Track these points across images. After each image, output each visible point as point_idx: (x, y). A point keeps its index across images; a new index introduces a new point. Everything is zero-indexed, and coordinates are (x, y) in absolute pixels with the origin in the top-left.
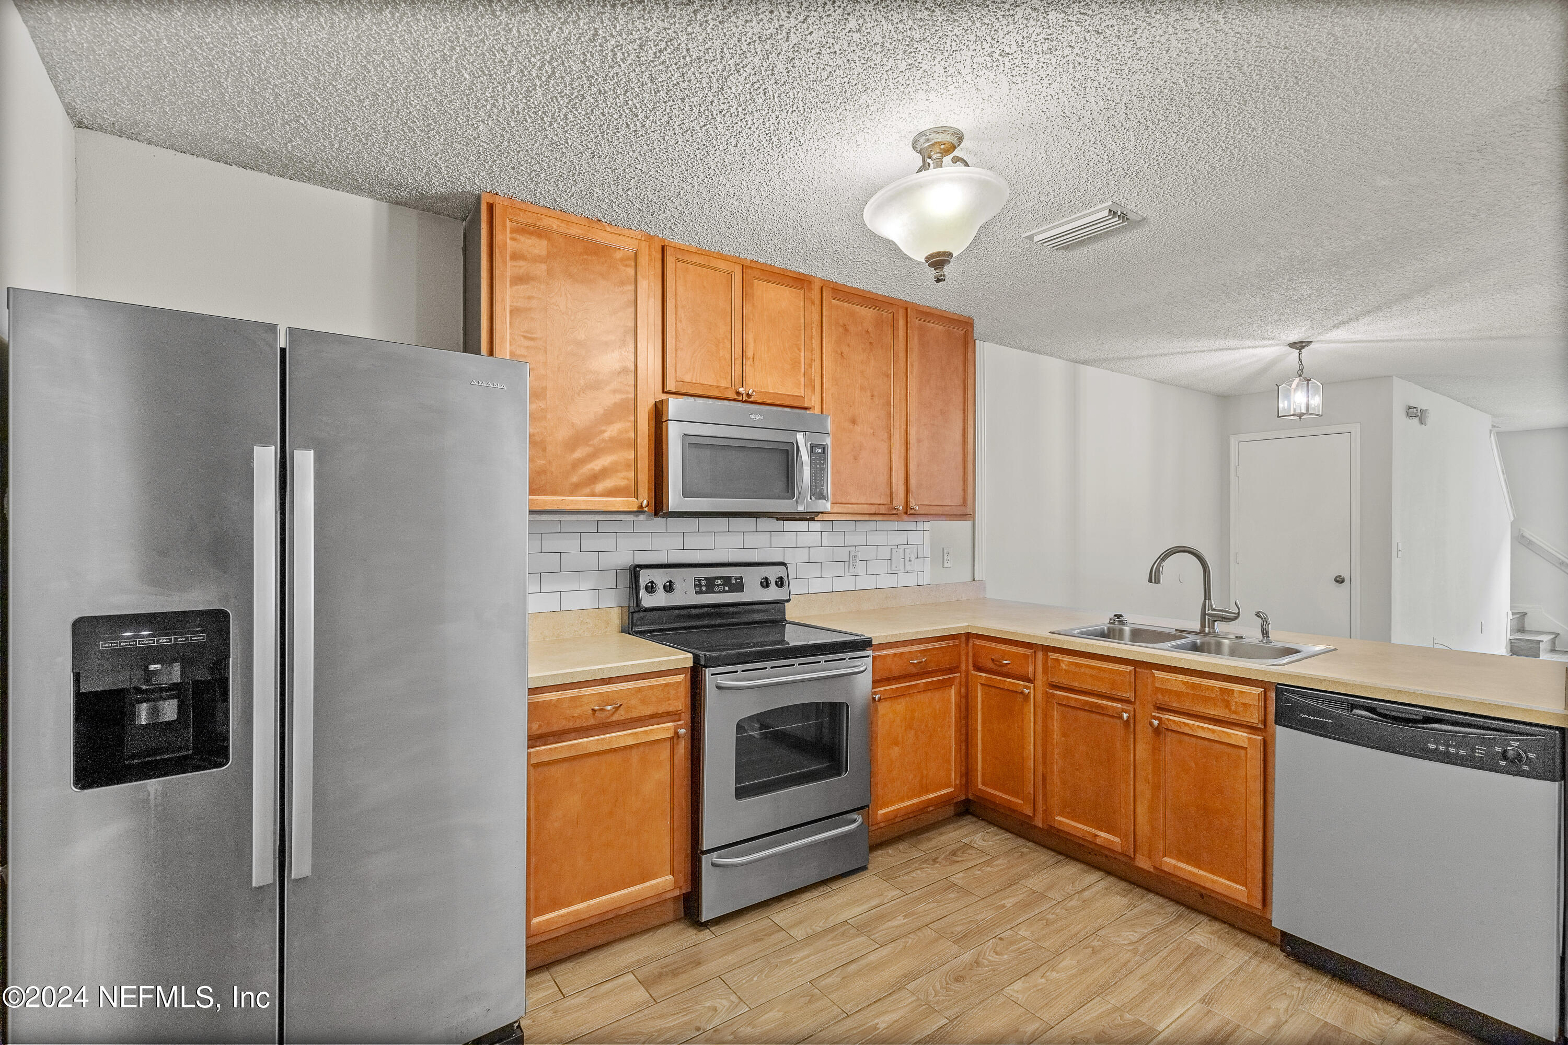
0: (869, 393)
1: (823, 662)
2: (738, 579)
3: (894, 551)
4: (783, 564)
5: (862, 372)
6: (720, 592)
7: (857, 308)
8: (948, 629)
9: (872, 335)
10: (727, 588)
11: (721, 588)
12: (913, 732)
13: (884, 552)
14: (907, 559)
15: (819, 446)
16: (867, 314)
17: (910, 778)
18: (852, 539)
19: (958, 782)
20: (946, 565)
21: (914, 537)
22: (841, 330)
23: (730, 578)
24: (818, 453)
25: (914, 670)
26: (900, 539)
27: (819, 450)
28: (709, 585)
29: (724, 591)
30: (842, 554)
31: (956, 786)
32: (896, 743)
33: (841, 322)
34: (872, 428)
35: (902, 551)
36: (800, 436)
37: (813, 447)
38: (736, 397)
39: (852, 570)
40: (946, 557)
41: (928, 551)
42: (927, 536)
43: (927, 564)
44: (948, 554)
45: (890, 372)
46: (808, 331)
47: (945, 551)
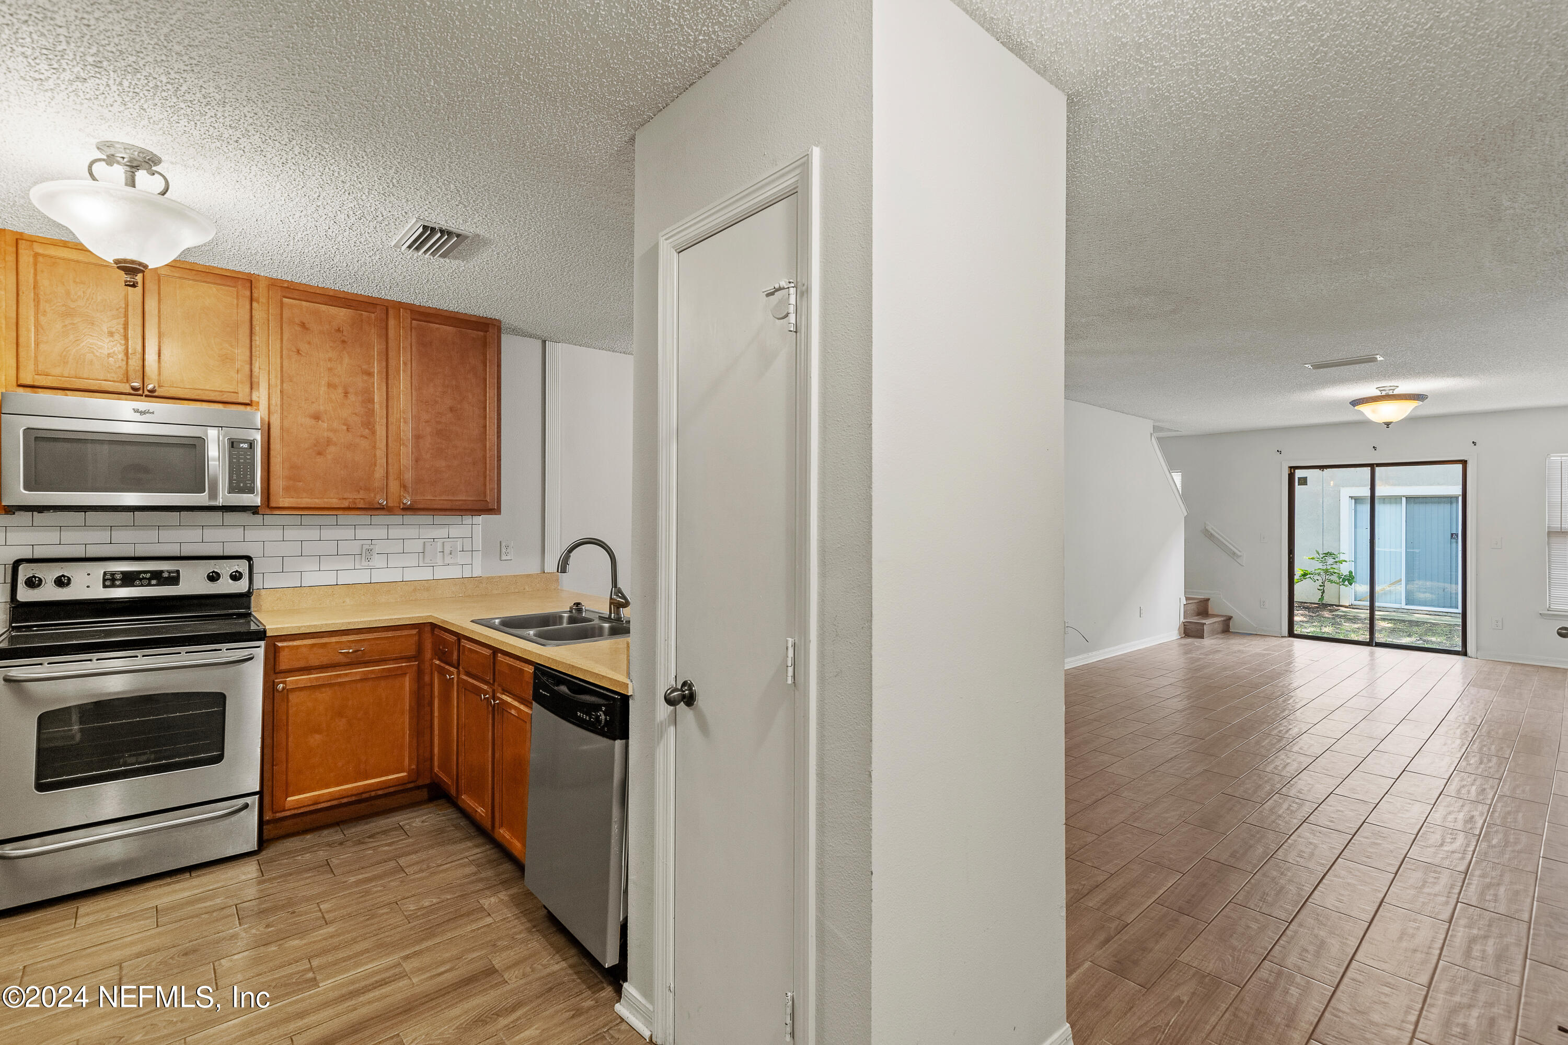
0: (340, 390)
1: (183, 653)
2: (173, 572)
3: (428, 545)
4: (249, 558)
5: (330, 369)
6: (142, 585)
7: (324, 308)
9: (345, 333)
10: (154, 582)
11: (146, 582)
12: (344, 720)
13: (417, 546)
14: (447, 551)
15: (244, 441)
16: (342, 314)
17: (340, 764)
18: (362, 533)
19: (414, 767)
20: (504, 557)
21: (455, 531)
22: (298, 328)
23: (162, 572)
24: (242, 448)
25: (344, 660)
26: (441, 532)
27: (245, 446)
28: (129, 579)
29: (149, 585)
30: (355, 547)
31: (410, 771)
32: (318, 731)
33: (297, 320)
34: (344, 424)
35: (439, 545)
36: (212, 433)
37: (233, 444)
38: (132, 392)
39: (365, 563)
40: (504, 550)
41: (478, 544)
42: (478, 530)
43: (478, 557)
44: (507, 547)
45: (372, 370)
46: (245, 329)
47: (503, 544)
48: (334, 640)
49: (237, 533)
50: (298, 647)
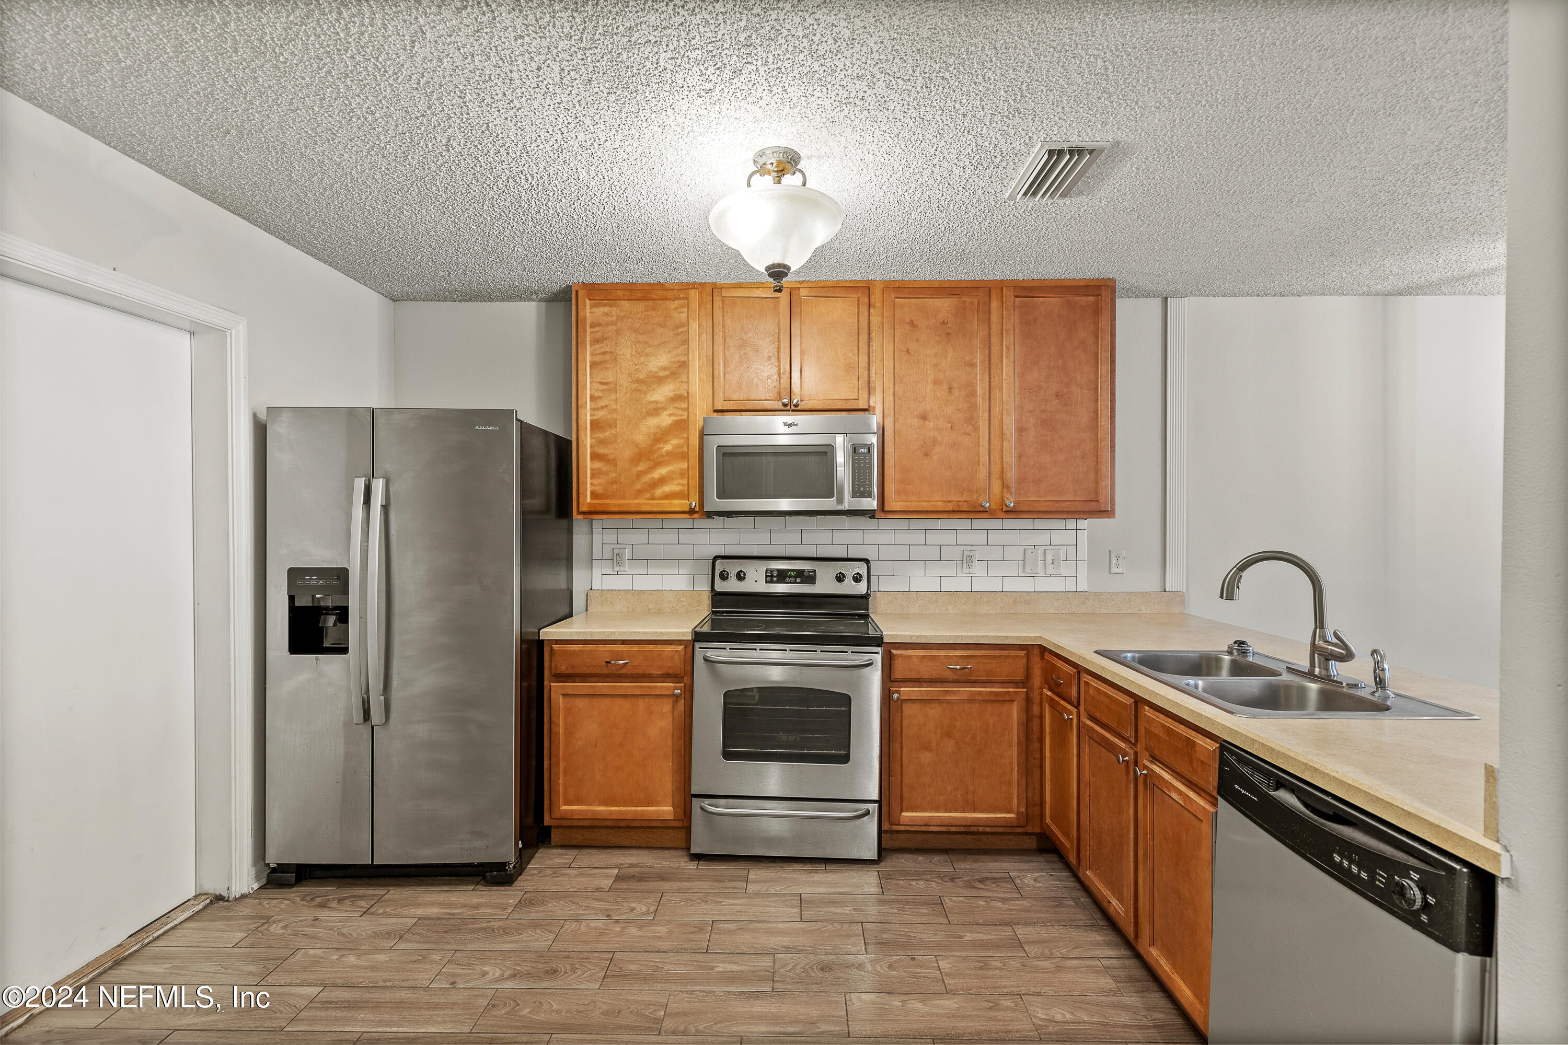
0: (945, 386)
1: (819, 652)
2: (811, 572)
3: (1028, 552)
4: (867, 561)
5: (935, 365)
6: (790, 583)
7: (929, 301)
8: (1007, 637)
9: (949, 325)
10: (798, 580)
11: (793, 580)
12: (952, 741)
13: (1017, 553)
14: (1049, 560)
15: (864, 446)
16: (944, 306)
17: (949, 789)
18: (965, 538)
19: (1023, 810)
20: (1114, 570)
21: (1059, 537)
22: (907, 327)
23: (803, 571)
24: (862, 453)
25: (952, 676)
26: (1043, 538)
27: (864, 450)
28: (782, 576)
29: (795, 582)
30: (956, 553)
31: (1019, 814)
32: (928, 748)
33: (907, 320)
34: (949, 422)
35: (1040, 552)
36: (839, 439)
37: (855, 449)
38: (783, 408)
39: (966, 570)
40: (1114, 561)
41: (1084, 554)
42: (1083, 537)
43: (1083, 568)
44: (1118, 557)
45: (975, 361)
46: (865, 337)
47: (1113, 554)
48: (942, 653)
49: (856, 537)
50: (910, 657)
